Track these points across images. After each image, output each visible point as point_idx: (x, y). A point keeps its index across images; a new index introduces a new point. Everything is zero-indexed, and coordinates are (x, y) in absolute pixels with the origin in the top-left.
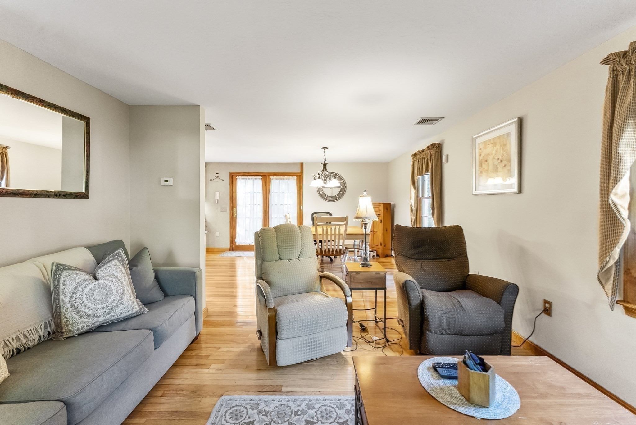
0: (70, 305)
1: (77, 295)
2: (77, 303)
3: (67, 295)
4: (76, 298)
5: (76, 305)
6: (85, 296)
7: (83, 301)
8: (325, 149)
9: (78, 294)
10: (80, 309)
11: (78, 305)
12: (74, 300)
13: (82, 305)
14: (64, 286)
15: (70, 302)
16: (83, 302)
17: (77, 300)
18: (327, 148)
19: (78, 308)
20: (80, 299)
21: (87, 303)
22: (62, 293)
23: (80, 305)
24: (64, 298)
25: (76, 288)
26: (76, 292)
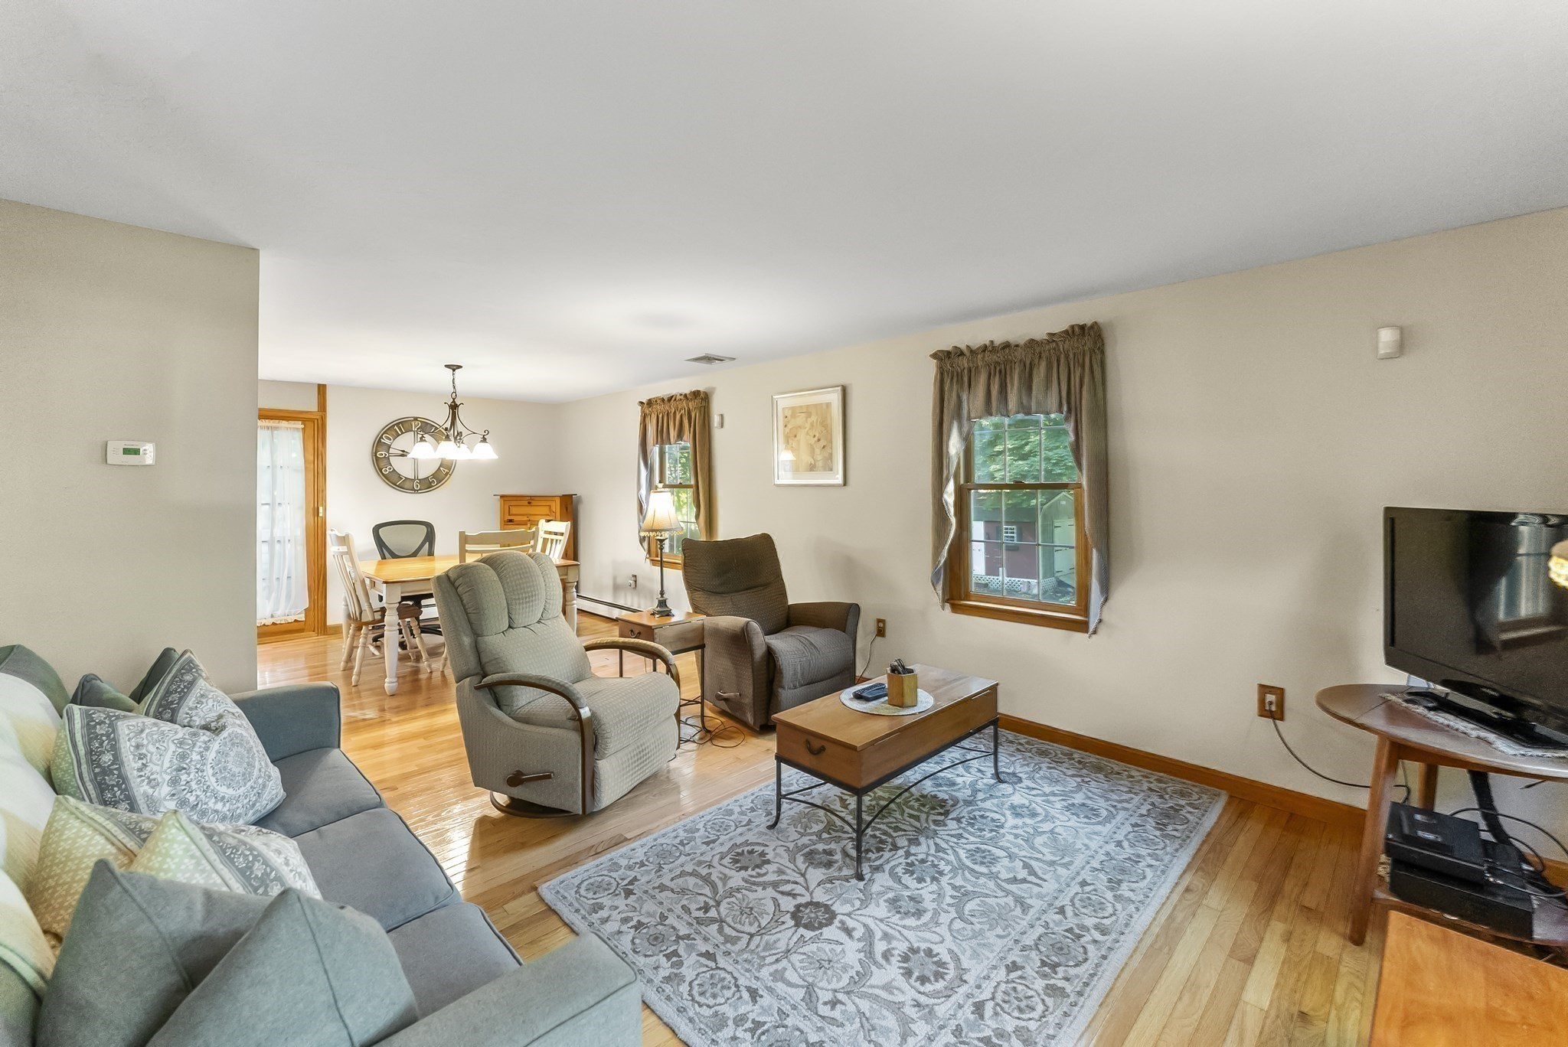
0: (175, 802)
1: (189, 774)
2: (194, 793)
3: (160, 780)
4: (188, 780)
5: (192, 799)
6: (211, 771)
7: (208, 783)
8: (454, 368)
9: (193, 770)
10: (204, 807)
11: (197, 796)
12: (183, 788)
13: (208, 794)
14: (140, 759)
15: (174, 795)
16: (208, 787)
17: (194, 785)
18: (459, 367)
19: (199, 806)
20: (199, 782)
21: (219, 788)
22: (139, 779)
23: (202, 796)
24: (150, 791)
25: (183, 757)
26: (185, 766)
